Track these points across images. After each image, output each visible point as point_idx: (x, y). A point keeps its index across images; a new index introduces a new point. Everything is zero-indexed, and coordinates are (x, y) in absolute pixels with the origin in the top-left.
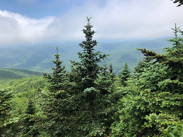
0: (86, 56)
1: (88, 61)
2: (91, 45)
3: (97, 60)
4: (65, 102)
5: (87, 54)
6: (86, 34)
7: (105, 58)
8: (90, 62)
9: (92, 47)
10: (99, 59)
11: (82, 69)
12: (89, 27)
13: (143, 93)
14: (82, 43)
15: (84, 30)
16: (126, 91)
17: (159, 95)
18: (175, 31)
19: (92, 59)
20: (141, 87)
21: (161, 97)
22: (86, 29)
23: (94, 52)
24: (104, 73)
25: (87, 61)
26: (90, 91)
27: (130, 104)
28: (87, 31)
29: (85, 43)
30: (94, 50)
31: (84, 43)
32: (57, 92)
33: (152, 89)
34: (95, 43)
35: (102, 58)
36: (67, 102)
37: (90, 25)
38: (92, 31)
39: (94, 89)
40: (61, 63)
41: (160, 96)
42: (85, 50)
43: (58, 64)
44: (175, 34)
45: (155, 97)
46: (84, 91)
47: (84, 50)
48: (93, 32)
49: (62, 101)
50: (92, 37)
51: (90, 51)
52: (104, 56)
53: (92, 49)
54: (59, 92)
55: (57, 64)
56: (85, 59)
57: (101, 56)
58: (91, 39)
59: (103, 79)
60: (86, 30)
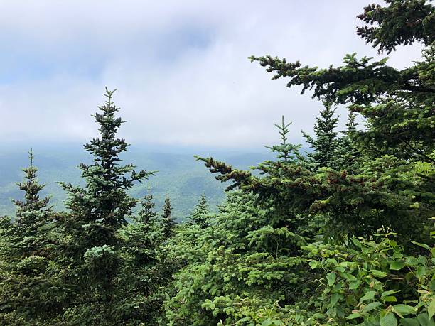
0: (99, 173)
1: (103, 185)
2: (113, 148)
3: (126, 183)
4: (38, 284)
5: (100, 169)
6: (103, 124)
7: (143, 180)
8: (107, 188)
9: (114, 153)
10: (131, 181)
11: (85, 202)
12: (109, 110)
13: (215, 255)
14: (91, 143)
15: (97, 115)
16: (183, 253)
17: (246, 259)
18: (282, 131)
19: (114, 180)
20: (214, 243)
21: (251, 264)
22: (102, 113)
23: (118, 165)
24: (146, 216)
25: (99, 184)
26: (99, 253)
27: (190, 283)
28: (105, 117)
29: (97, 145)
30: (118, 160)
31: (96, 143)
32: (23, 262)
33: (237, 248)
34: (123, 145)
35: (137, 179)
36: (42, 282)
37: (112, 105)
38: (115, 118)
39: (109, 249)
40: (39, 189)
41: (248, 261)
42: (99, 160)
43: (33, 191)
44: (282, 136)
45: (238, 263)
46: (85, 255)
47: (96, 160)
48: (119, 122)
49: (30, 281)
50: (115, 131)
51: (110, 163)
52: (143, 175)
53: (115, 159)
54: (29, 259)
55: (28, 193)
56: (95, 180)
57: (134, 173)
58: (113, 136)
59: (143, 229)
60: (102, 116)
